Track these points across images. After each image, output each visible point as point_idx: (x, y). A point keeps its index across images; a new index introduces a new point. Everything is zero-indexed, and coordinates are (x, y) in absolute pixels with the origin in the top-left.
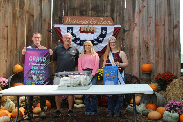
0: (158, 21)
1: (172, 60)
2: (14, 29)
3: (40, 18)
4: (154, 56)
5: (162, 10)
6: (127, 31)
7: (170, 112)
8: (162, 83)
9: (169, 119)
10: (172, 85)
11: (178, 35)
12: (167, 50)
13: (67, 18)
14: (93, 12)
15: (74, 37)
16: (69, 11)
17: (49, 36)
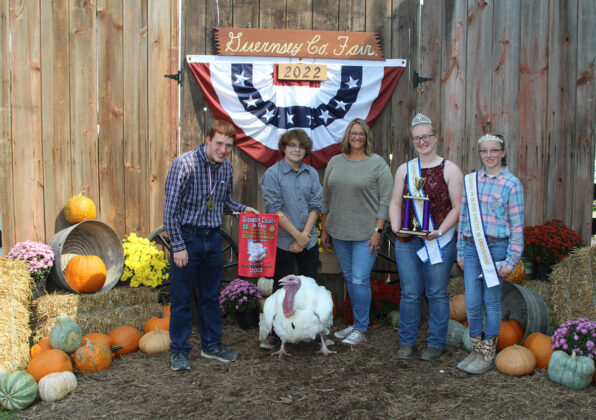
0: (528, 55)
1: (568, 184)
2: (60, 75)
3: (143, 33)
4: (513, 166)
5: (541, 21)
6: (426, 80)
7: (570, 354)
8: (538, 258)
9: (567, 377)
10: (570, 267)
11: (588, 107)
12: (552, 151)
13: (231, 34)
14: (315, 14)
15: (254, 98)
16: (237, 11)
17: (173, 92)
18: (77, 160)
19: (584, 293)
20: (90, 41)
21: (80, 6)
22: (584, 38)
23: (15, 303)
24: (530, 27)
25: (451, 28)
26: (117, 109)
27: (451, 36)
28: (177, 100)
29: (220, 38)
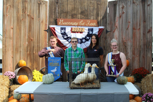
0: (135, 25)
1: (146, 58)
2: (18, 30)
3: (39, 20)
4: (131, 53)
5: (138, 17)
6: (109, 32)
8: (138, 77)
10: (146, 79)
11: (150, 38)
12: (141, 50)
13: (60, 20)
14: (81, 15)
15: (66, 36)
16: (62, 15)
17: (46, 35)
18: (22, 51)
19: (150, 86)
20: (25, 22)
21: (23, 13)
22: (149, 21)
23: (5, 87)
24: (135, 18)
25: (115, 19)
26: (32, 39)
27: (115, 21)
28: (47, 36)
29: (58, 21)
